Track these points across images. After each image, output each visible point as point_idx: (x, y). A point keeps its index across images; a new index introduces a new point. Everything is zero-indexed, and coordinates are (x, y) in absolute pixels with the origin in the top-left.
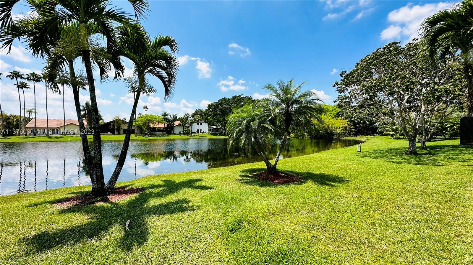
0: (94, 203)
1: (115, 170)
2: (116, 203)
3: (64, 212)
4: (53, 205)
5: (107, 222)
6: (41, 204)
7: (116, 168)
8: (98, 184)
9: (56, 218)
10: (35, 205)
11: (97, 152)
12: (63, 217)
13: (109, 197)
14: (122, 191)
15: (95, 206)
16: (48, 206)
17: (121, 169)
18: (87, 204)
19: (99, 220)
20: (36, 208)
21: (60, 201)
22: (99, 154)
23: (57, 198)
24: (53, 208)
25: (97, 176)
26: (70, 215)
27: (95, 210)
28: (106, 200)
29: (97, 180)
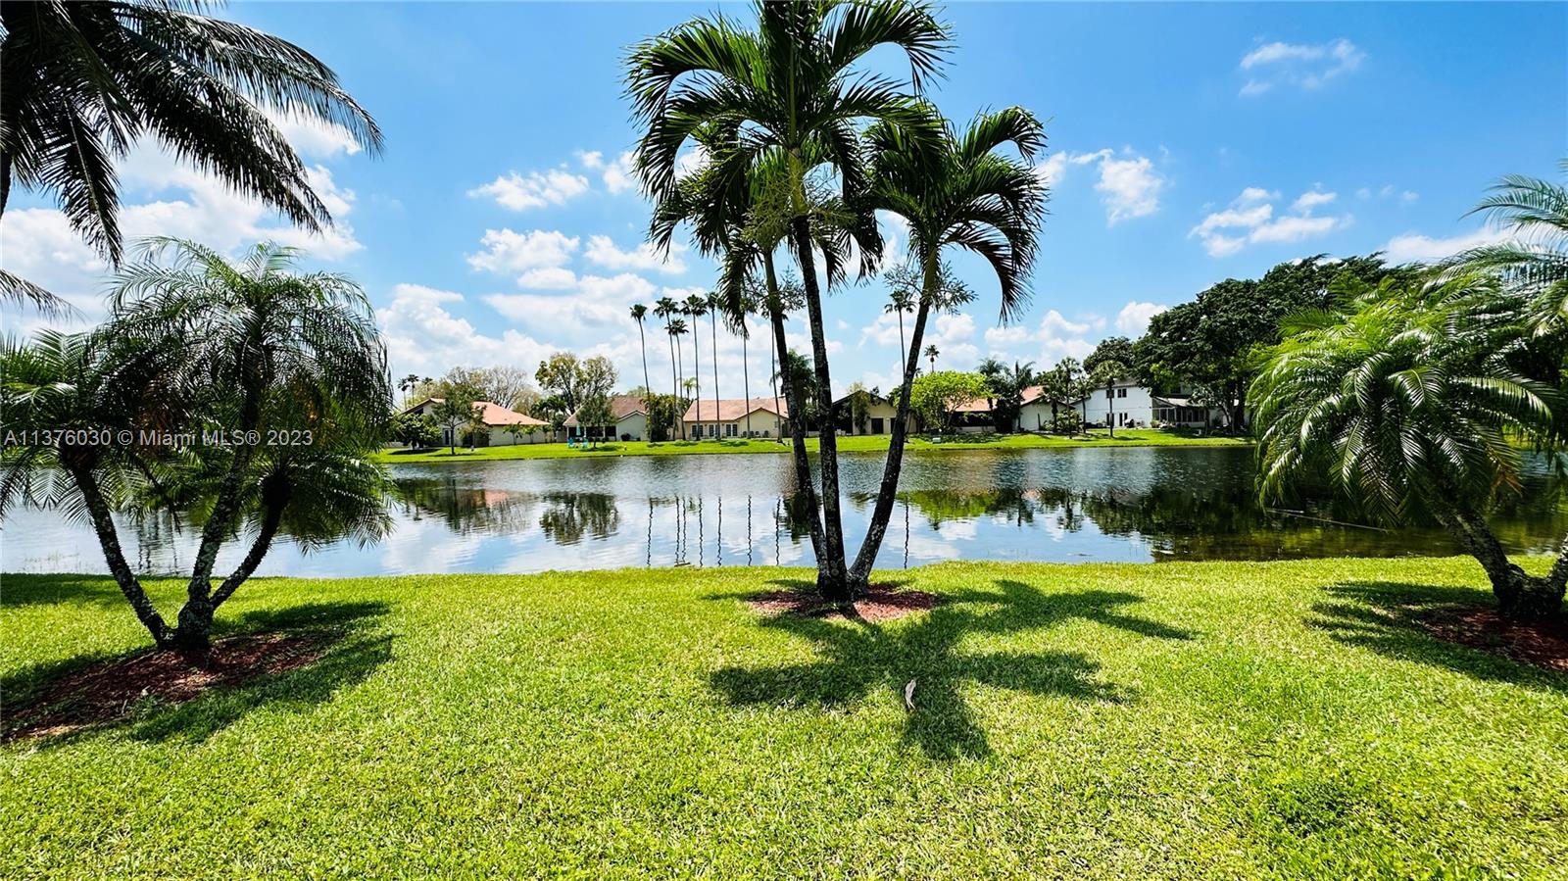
0: (824, 614)
1: (869, 535)
2: (875, 626)
3: (766, 623)
4: (746, 603)
5: (859, 672)
6: (726, 597)
7: (872, 529)
8: (831, 568)
9: (757, 636)
10: (717, 597)
11: (828, 483)
12: (765, 634)
13: (858, 606)
14: (885, 595)
15: (829, 624)
16: (737, 603)
17: (883, 532)
18: (812, 615)
19: (841, 662)
20: (718, 604)
21: (757, 597)
23: (751, 589)
24: (746, 609)
25: (829, 545)
26: (781, 636)
27: (829, 633)
28: (851, 614)
29: (831, 558)
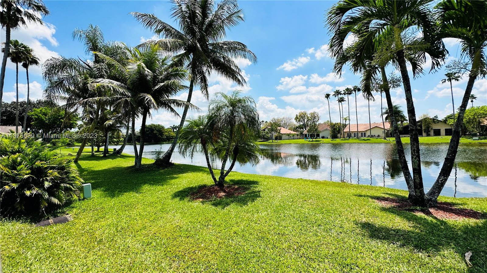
0: (413, 210)
1: (438, 181)
2: (442, 221)
3: (383, 209)
4: (374, 200)
5: (434, 240)
6: (365, 196)
7: (439, 178)
8: (416, 192)
9: (378, 212)
10: (361, 196)
11: (415, 157)
12: (383, 214)
13: (431, 210)
14: (447, 208)
15: (415, 215)
16: (370, 199)
17: (446, 180)
18: (406, 210)
19: (424, 233)
20: (362, 198)
21: (378, 198)
22: (417, 159)
23: (375, 195)
24: (374, 202)
25: (415, 182)
26: (391, 216)
27: (416, 219)
28: (429, 213)
29: (415, 187)
